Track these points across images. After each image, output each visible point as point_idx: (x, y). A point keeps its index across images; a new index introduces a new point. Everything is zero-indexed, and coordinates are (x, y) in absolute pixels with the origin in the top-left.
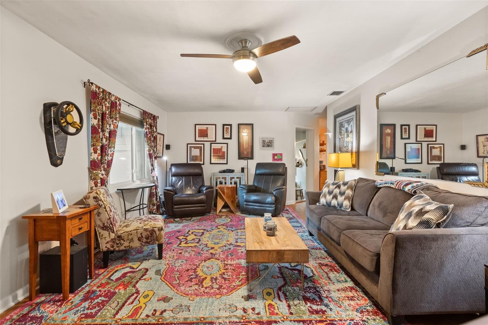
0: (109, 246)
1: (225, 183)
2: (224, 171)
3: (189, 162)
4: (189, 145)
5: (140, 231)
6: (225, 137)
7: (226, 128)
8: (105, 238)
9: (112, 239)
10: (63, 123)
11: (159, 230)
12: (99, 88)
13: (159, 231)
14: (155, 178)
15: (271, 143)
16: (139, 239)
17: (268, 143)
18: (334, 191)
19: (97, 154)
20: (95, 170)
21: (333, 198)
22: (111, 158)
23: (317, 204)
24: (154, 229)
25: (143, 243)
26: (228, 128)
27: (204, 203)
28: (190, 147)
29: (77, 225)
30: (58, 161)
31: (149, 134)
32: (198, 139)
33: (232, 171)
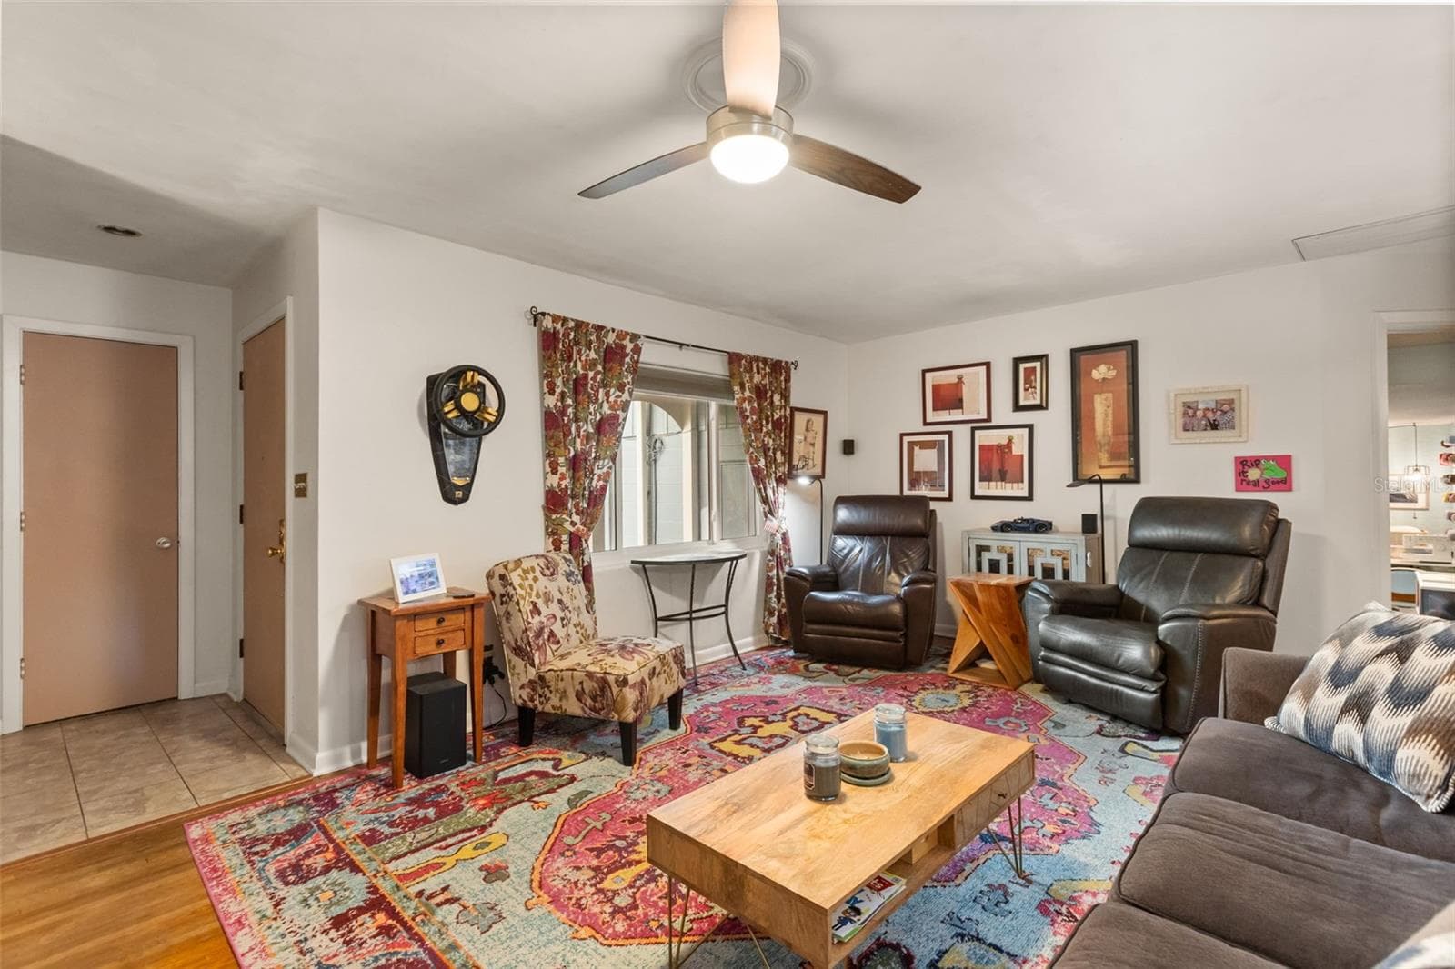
0: (525, 694)
1: (1010, 571)
2: (1005, 527)
3: (907, 493)
4: (906, 439)
5: (579, 675)
6: (1022, 402)
7: (1025, 369)
8: (519, 674)
9: (530, 681)
10: (449, 412)
11: (617, 681)
12: (565, 320)
13: (618, 686)
14: (779, 536)
15: (1224, 412)
16: (579, 696)
17: (1210, 415)
18: (1368, 669)
19: (558, 476)
20: (555, 512)
21: (1345, 710)
22: (601, 483)
23: (1269, 722)
24: (608, 677)
25: (586, 709)
26: (1034, 368)
27: (897, 629)
28: (911, 444)
29: (432, 632)
30: (457, 492)
31: (752, 414)
32: (931, 417)
33: (1042, 527)
